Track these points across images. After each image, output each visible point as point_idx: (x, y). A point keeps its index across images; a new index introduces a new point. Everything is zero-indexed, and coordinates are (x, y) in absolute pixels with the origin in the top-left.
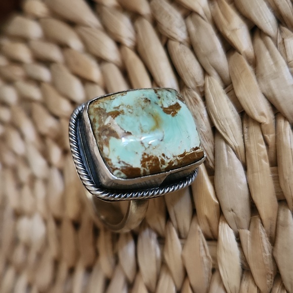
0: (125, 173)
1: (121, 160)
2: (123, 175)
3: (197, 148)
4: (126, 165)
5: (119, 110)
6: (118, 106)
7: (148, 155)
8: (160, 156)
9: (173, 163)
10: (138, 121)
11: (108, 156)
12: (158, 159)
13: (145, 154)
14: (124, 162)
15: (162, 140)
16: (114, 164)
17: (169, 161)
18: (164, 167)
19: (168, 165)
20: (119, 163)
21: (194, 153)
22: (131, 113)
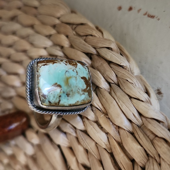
3: (44, 65)
4: (83, 66)
5: (83, 92)
6: (83, 95)
7: (74, 66)
8: (68, 65)
9: (60, 61)
10: (77, 84)
13: (76, 67)
15: (67, 71)
17: (63, 62)
22: (78, 89)
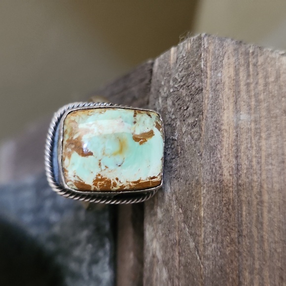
0: (77, 186)
1: (76, 174)
2: (75, 187)
3: (154, 178)
4: (79, 180)
5: (90, 128)
7: (102, 177)
8: (113, 180)
9: (125, 187)
10: (104, 143)
11: (67, 167)
12: (111, 182)
13: (99, 175)
14: (78, 177)
15: (120, 166)
16: (69, 176)
17: (121, 185)
18: (115, 188)
19: (119, 188)
20: (74, 176)
21: (149, 181)
